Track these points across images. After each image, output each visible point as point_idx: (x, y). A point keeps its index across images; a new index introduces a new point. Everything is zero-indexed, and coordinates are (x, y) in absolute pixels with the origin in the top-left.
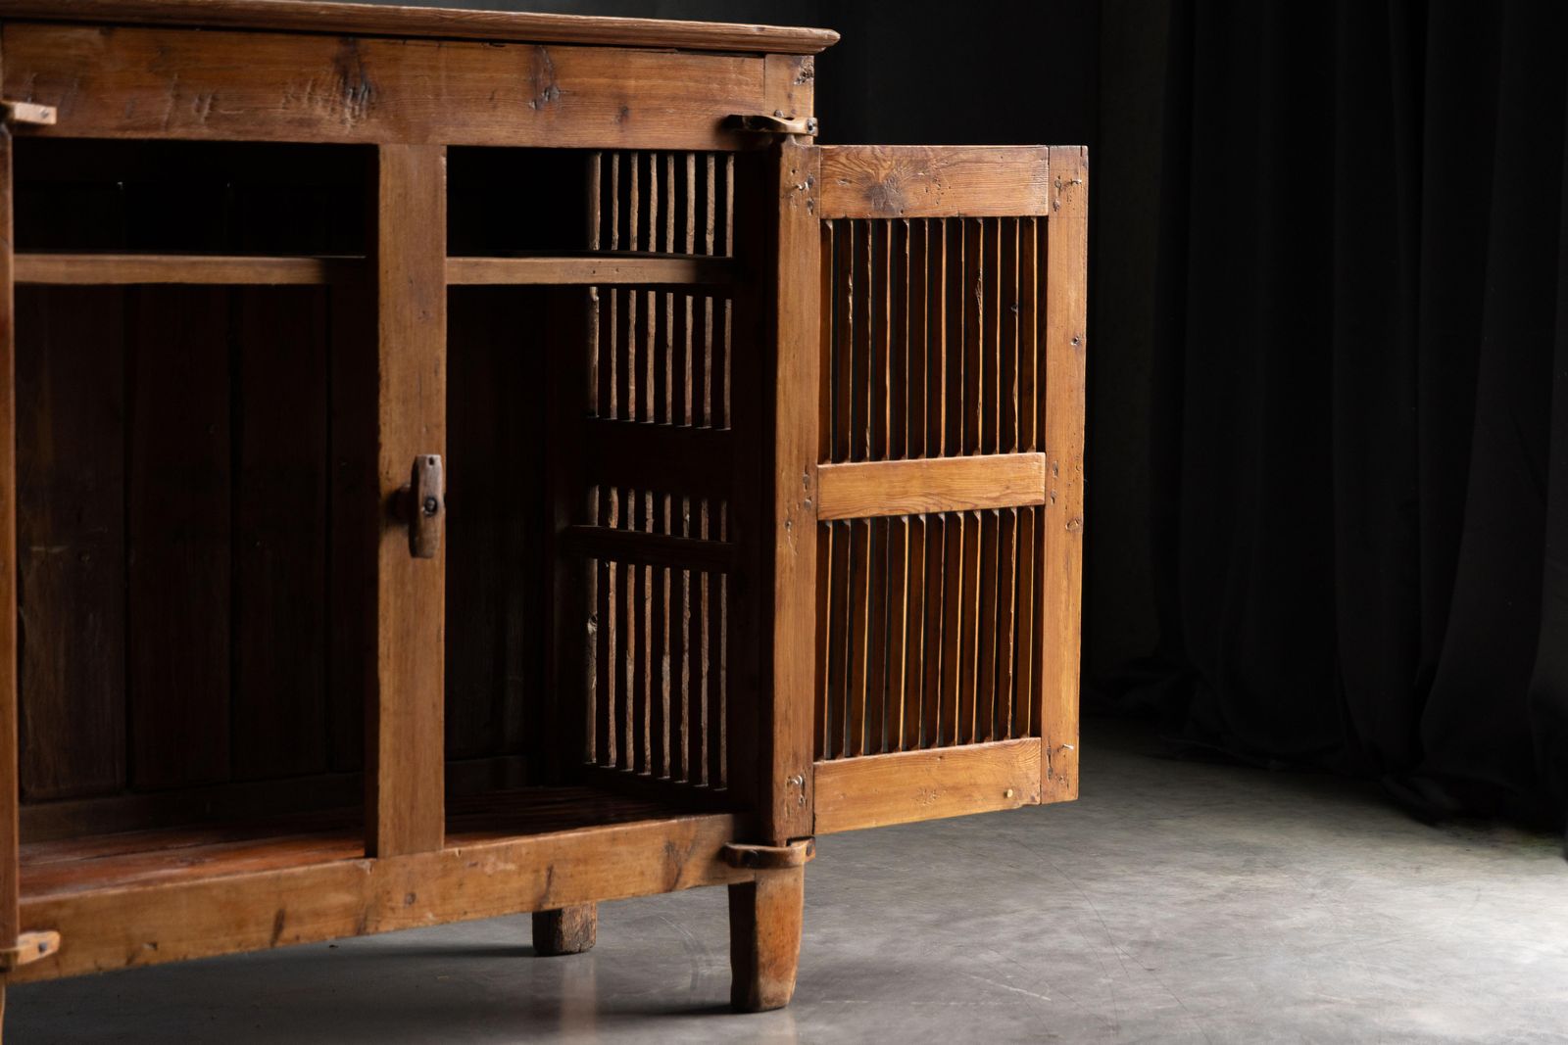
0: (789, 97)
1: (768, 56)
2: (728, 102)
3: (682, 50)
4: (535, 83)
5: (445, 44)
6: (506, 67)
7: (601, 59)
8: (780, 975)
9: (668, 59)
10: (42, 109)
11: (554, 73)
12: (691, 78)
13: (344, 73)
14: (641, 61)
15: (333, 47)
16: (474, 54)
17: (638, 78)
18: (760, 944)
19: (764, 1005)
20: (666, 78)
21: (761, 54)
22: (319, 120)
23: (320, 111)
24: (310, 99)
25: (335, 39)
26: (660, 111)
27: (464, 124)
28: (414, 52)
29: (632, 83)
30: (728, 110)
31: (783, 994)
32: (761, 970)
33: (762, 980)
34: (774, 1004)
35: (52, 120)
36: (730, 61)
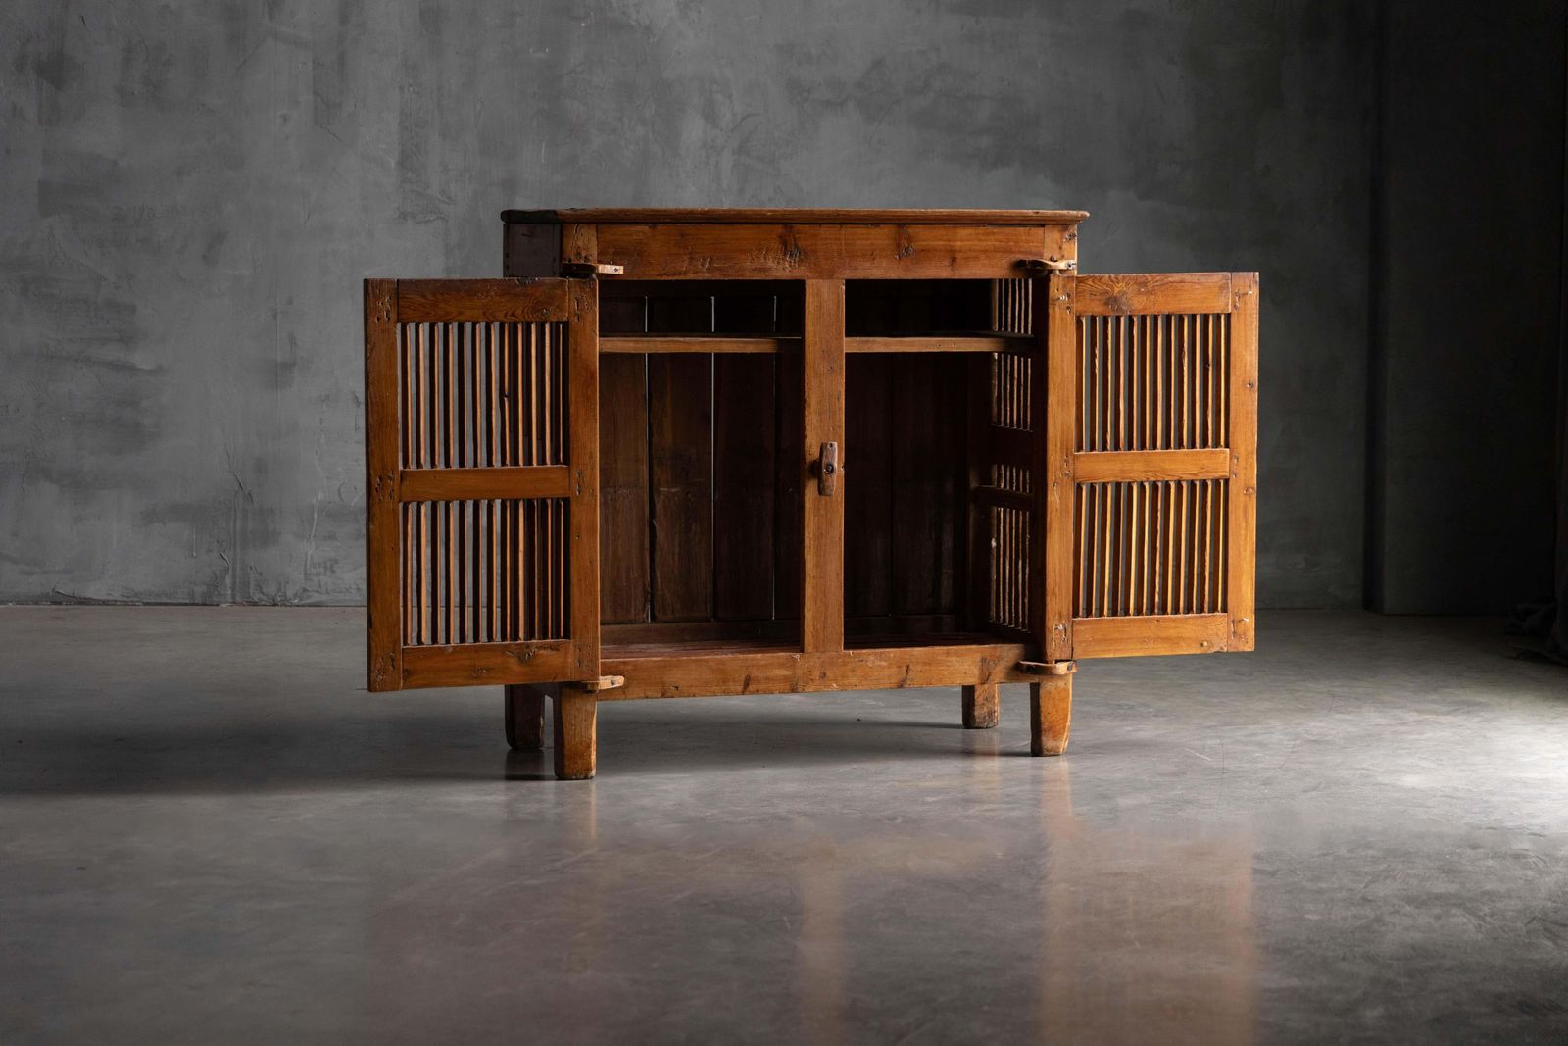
0: (1061, 248)
1: (1047, 227)
2: (1020, 252)
3: (989, 224)
4: (898, 246)
5: (844, 226)
6: (882, 236)
7: (940, 231)
8: (1057, 736)
9: (981, 230)
10: (613, 267)
11: (910, 240)
12: (996, 240)
13: (785, 244)
14: (965, 232)
15: (779, 229)
16: (861, 231)
17: (962, 241)
18: (1042, 718)
19: (1045, 752)
20: (979, 240)
21: (1043, 226)
22: (770, 269)
23: (771, 263)
24: (765, 258)
25: (781, 226)
26: (976, 258)
27: (856, 268)
28: (825, 232)
29: (959, 243)
30: (1020, 257)
31: (1059, 748)
32: (1043, 733)
33: (1044, 739)
34: (1052, 753)
35: (622, 272)
36: (1021, 230)
